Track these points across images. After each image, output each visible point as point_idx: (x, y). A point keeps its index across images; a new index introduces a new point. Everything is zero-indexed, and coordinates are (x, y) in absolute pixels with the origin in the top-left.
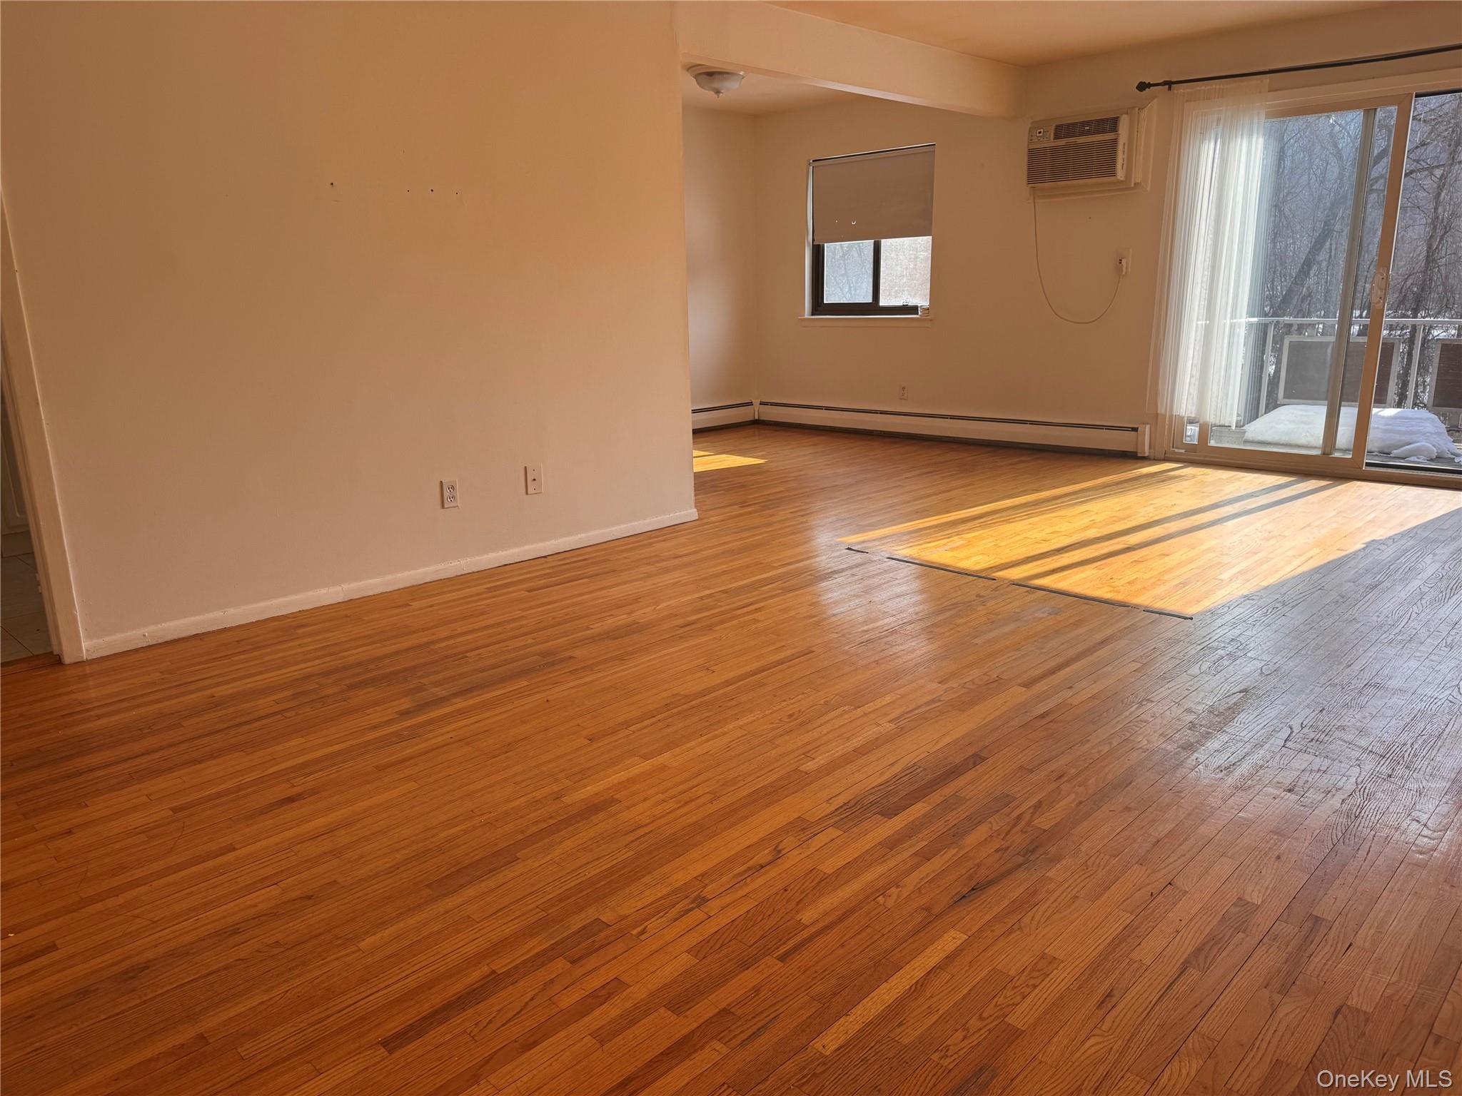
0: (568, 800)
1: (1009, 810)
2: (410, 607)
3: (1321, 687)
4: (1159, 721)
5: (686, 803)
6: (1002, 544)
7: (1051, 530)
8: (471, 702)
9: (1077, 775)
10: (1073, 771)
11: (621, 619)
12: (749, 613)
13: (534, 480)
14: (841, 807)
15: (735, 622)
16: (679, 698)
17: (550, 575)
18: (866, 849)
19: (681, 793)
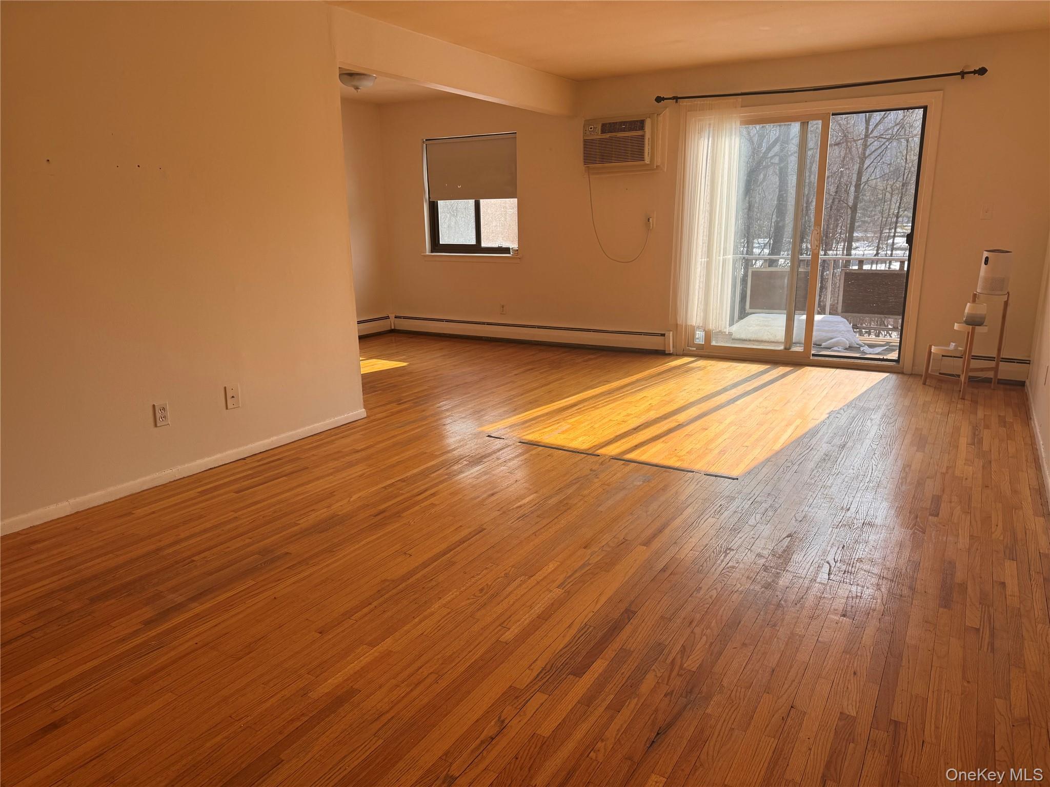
0: (314, 695)
1: (664, 656)
2: (133, 515)
3: (837, 528)
4: (741, 566)
5: (417, 685)
6: (596, 426)
7: (625, 413)
8: (207, 605)
9: (702, 619)
10: (698, 616)
11: (322, 513)
12: (426, 499)
13: (233, 397)
14: (541, 672)
15: (417, 508)
16: (387, 583)
17: (251, 476)
18: (570, 709)
19: (410, 676)
